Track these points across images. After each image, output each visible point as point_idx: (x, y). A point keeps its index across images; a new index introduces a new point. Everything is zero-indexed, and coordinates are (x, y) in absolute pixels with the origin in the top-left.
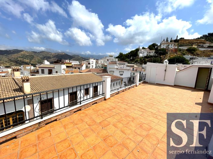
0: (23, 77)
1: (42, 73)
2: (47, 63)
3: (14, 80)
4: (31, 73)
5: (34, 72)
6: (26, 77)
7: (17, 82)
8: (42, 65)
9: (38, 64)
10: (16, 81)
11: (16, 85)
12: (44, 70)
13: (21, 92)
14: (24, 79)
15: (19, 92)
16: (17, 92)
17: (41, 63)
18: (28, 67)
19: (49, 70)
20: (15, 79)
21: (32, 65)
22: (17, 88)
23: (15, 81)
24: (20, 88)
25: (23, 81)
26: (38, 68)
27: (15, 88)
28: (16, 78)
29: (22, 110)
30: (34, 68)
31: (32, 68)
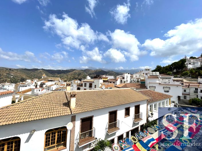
0: (71, 93)
1: (85, 86)
2: (89, 78)
4: (78, 86)
5: (80, 86)
6: (74, 92)
7: (67, 96)
8: (85, 80)
9: (83, 79)
10: (67, 94)
11: (66, 99)
12: (86, 83)
13: (68, 107)
14: (72, 94)
15: (67, 107)
16: (65, 106)
17: (85, 78)
18: (76, 82)
19: (90, 84)
20: (66, 93)
21: (79, 80)
22: (66, 102)
23: (66, 94)
24: (68, 102)
25: (71, 96)
26: (82, 82)
27: (64, 102)
28: (67, 92)
29: (66, 126)
30: (80, 82)
31: (79, 82)
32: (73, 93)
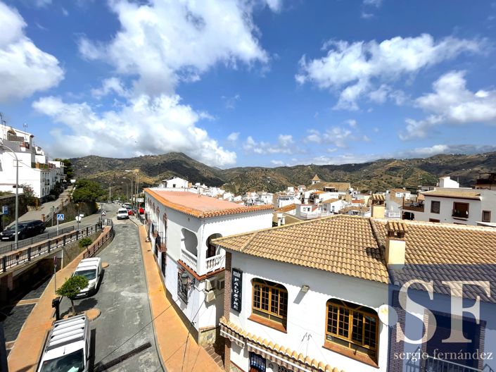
0: (391, 224)
1: (432, 211)
2: (449, 184)
3: (370, 223)
4: (404, 207)
5: (412, 207)
6: (398, 224)
7: (376, 231)
8: (435, 191)
9: (423, 188)
10: (375, 227)
11: (372, 238)
12: (439, 202)
13: (382, 261)
14: (392, 228)
15: (377, 259)
16: (373, 258)
17: (431, 184)
18: (399, 195)
19: (456, 204)
20: (373, 222)
21: (408, 189)
22: (373, 246)
23: (372, 227)
24: (379, 249)
25: (390, 234)
26: (421, 197)
27: (369, 245)
28: (376, 220)
29: (376, 310)
30: (414, 196)
31: (408, 196)
32: (396, 225)
